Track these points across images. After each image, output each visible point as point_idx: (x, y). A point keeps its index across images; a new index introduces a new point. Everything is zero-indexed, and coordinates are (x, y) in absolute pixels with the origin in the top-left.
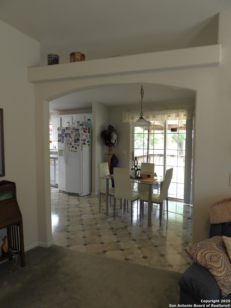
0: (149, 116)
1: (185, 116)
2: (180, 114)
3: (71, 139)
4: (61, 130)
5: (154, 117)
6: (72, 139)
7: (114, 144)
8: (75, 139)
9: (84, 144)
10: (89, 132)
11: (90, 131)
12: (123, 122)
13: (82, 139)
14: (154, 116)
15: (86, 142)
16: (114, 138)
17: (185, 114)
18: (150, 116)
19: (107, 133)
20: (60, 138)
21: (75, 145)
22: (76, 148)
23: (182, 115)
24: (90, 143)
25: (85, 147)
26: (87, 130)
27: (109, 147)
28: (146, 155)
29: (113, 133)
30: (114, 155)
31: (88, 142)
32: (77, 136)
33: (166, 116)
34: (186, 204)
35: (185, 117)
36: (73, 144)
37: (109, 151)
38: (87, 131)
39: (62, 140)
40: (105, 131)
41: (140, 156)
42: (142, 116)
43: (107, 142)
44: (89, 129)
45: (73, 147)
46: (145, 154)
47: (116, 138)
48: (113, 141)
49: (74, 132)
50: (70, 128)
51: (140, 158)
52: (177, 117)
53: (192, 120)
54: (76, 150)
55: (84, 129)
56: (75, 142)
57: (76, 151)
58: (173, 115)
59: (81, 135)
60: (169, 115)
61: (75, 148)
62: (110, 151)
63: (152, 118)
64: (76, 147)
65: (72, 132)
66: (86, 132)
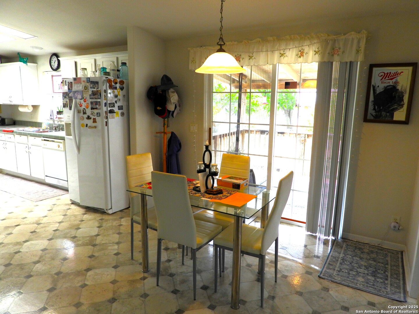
0: (240, 55)
1: (317, 55)
2: (306, 51)
3: (85, 102)
4: (67, 83)
5: (250, 57)
6: (87, 102)
7: (173, 112)
8: (92, 103)
9: (111, 112)
10: (122, 89)
11: (124, 85)
12: (190, 69)
13: (104, 101)
14: (251, 55)
15: (116, 109)
16: (172, 101)
17: (317, 50)
18: (243, 56)
19: (160, 91)
20: (65, 100)
21: (92, 114)
22: (95, 121)
23: (311, 53)
24: (125, 110)
25: (113, 118)
26: (116, 83)
27: (164, 118)
28: (234, 133)
29: (170, 91)
30: (172, 133)
31: (120, 108)
32: (96, 96)
33: (277, 54)
34: (311, 234)
35: (317, 57)
36: (89, 111)
37: (164, 126)
38: (118, 86)
39: (70, 104)
40: (156, 86)
41: (223, 135)
42: (221, 47)
43: (159, 108)
44: (122, 82)
45: (89, 118)
46: (232, 131)
47: (176, 102)
48: (171, 107)
49: (89, 87)
50: (82, 80)
51: (223, 137)
52: (300, 57)
53: (332, 63)
54: (94, 124)
55: (109, 81)
56: (92, 109)
57: (95, 127)
58: (291, 54)
59: (103, 94)
60: (282, 52)
61: (92, 120)
62: (166, 126)
63: (247, 58)
64: (94, 119)
65: (86, 88)
66: (116, 88)
